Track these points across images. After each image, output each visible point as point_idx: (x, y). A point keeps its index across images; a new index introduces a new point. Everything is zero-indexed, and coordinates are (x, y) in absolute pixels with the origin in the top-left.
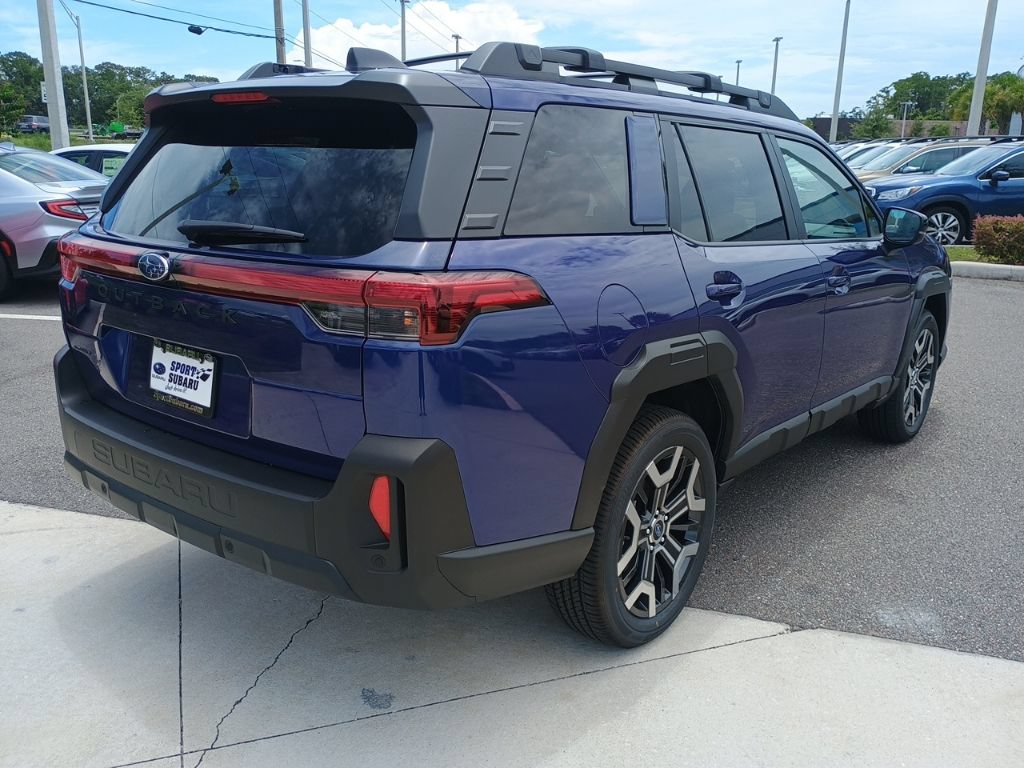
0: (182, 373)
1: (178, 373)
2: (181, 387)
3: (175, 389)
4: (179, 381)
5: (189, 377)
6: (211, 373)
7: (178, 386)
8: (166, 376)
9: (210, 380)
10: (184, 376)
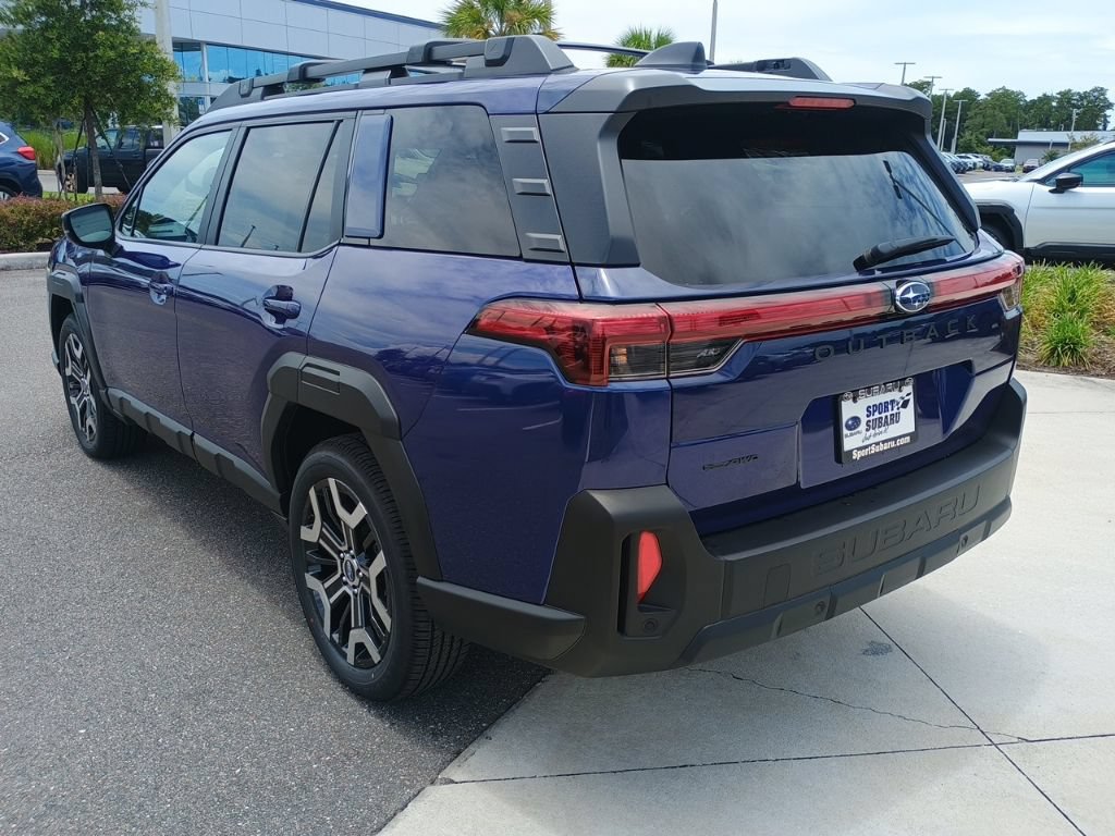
0: (880, 413)
1: (877, 415)
2: (883, 429)
3: (875, 435)
4: (879, 423)
5: (888, 414)
6: (911, 397)
7: (877, 430)
8: (863, 426)
9: (911, 405)
10: (883, 415)
